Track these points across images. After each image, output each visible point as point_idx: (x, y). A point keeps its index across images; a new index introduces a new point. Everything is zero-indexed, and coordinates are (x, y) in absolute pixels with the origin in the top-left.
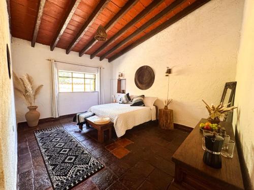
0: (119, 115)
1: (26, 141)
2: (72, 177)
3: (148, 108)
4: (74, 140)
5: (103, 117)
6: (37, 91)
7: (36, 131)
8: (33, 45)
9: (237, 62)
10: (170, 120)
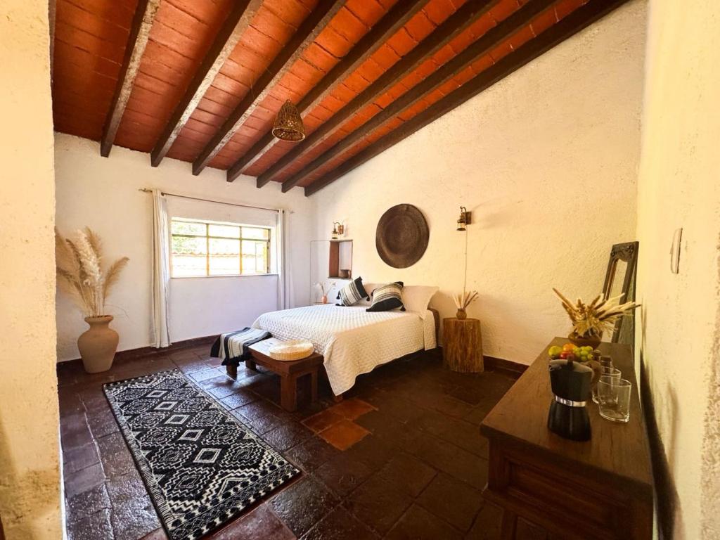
0: (337, 334)
1: (83, 410)
2: (215, 502)
3: (415, 316)
4: (215, 406)
5: (294, 341)
6: (112, 275)
7: (108, 385)
8: (105, 153)
9: (637, 193)
10: (474, 346)
